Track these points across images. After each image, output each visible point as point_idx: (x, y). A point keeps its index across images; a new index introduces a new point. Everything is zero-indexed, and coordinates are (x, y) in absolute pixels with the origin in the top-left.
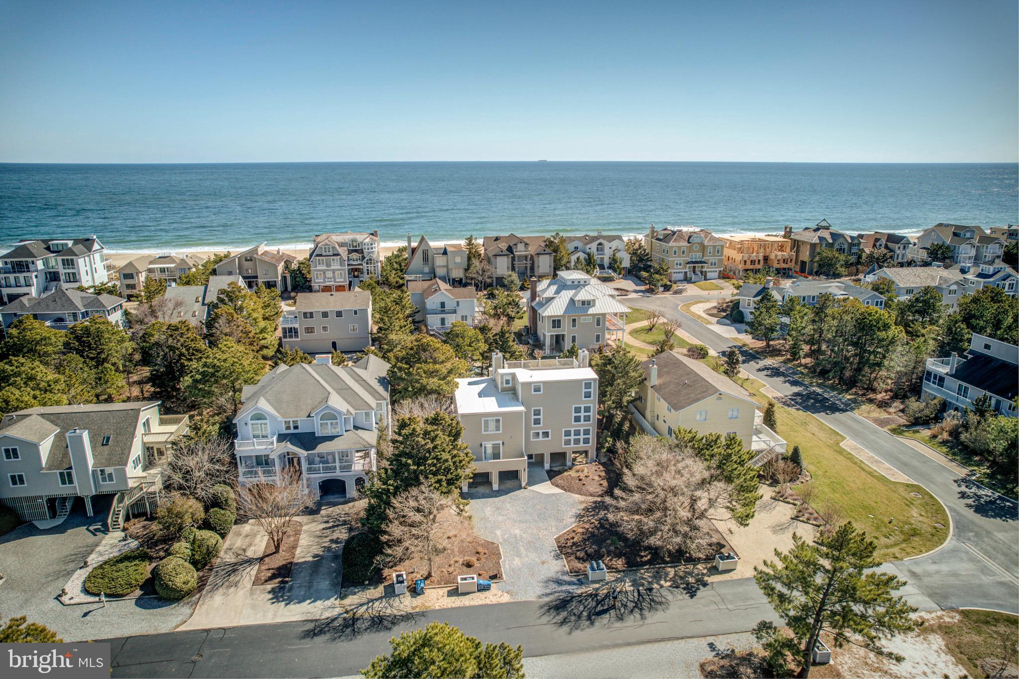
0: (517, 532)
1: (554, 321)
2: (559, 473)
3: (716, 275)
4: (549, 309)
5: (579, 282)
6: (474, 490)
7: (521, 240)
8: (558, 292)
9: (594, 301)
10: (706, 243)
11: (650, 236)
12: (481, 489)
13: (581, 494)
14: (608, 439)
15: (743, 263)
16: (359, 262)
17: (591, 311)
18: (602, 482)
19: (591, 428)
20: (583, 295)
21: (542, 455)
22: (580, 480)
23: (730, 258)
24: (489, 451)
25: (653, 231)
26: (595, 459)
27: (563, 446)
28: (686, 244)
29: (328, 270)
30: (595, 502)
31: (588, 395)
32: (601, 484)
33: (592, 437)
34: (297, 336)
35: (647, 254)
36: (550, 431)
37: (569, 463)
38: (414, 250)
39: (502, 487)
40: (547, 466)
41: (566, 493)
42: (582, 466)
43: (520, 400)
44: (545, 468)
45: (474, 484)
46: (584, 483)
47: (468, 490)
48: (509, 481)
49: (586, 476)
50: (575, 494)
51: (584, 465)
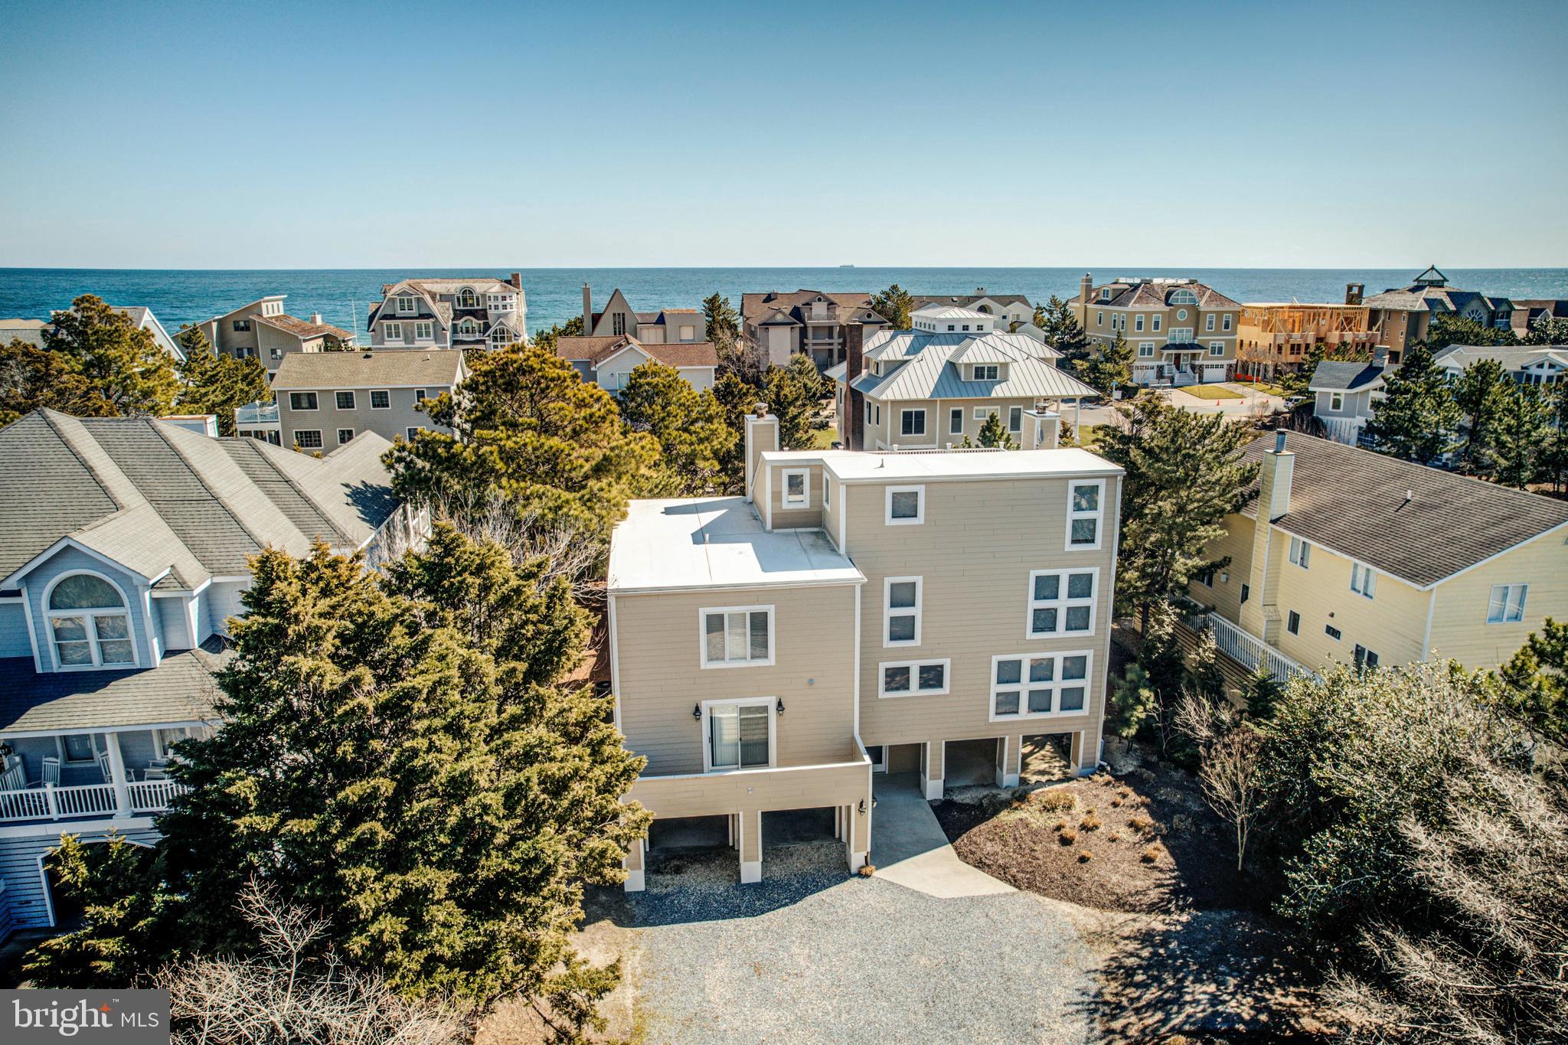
1: (907, 416)
2: (983, 812)
3: (1222, 373)
4: (893, 387)
5: (966, 328)
6: (669, 882)
7: (820, 297)
8: (914, 350)
9: (1005, 365)
10: (1202, 305)
11: (1083, 299)
12: (698, 880)
13: (1080, 901)
14: (1145, 693)
15: (1274, 351)
16: (478, 339)
17: (999, 391)
18: (1149, 849)
19: (1090, 654)
20: (977, 353)
21: (916, 751)
22: (1066, 841)
23: (1246, 342)
24: (730, 733)
25: (1089, 289)
26: (1098, 761)
27: (993, 718)
28: (1161, 307)
30: (1146, 937)
31: (1084, 533)
32: (1147, 859)
33: (1093, 684)
35: (1080, 333)
36: (946, 662)
37: (1009, 778)
39: (778, 871)
40: (934, 787)
41: (1022, 894)
42: (1058, 786)
43: (842, 550)
44: (929, 796)
45: (673, 858)
46: (1084, 852)
47: (647, 882)
48: (800, 846)
49: (1084, 827)
50: (1055, 902)
51: (1065, 785)
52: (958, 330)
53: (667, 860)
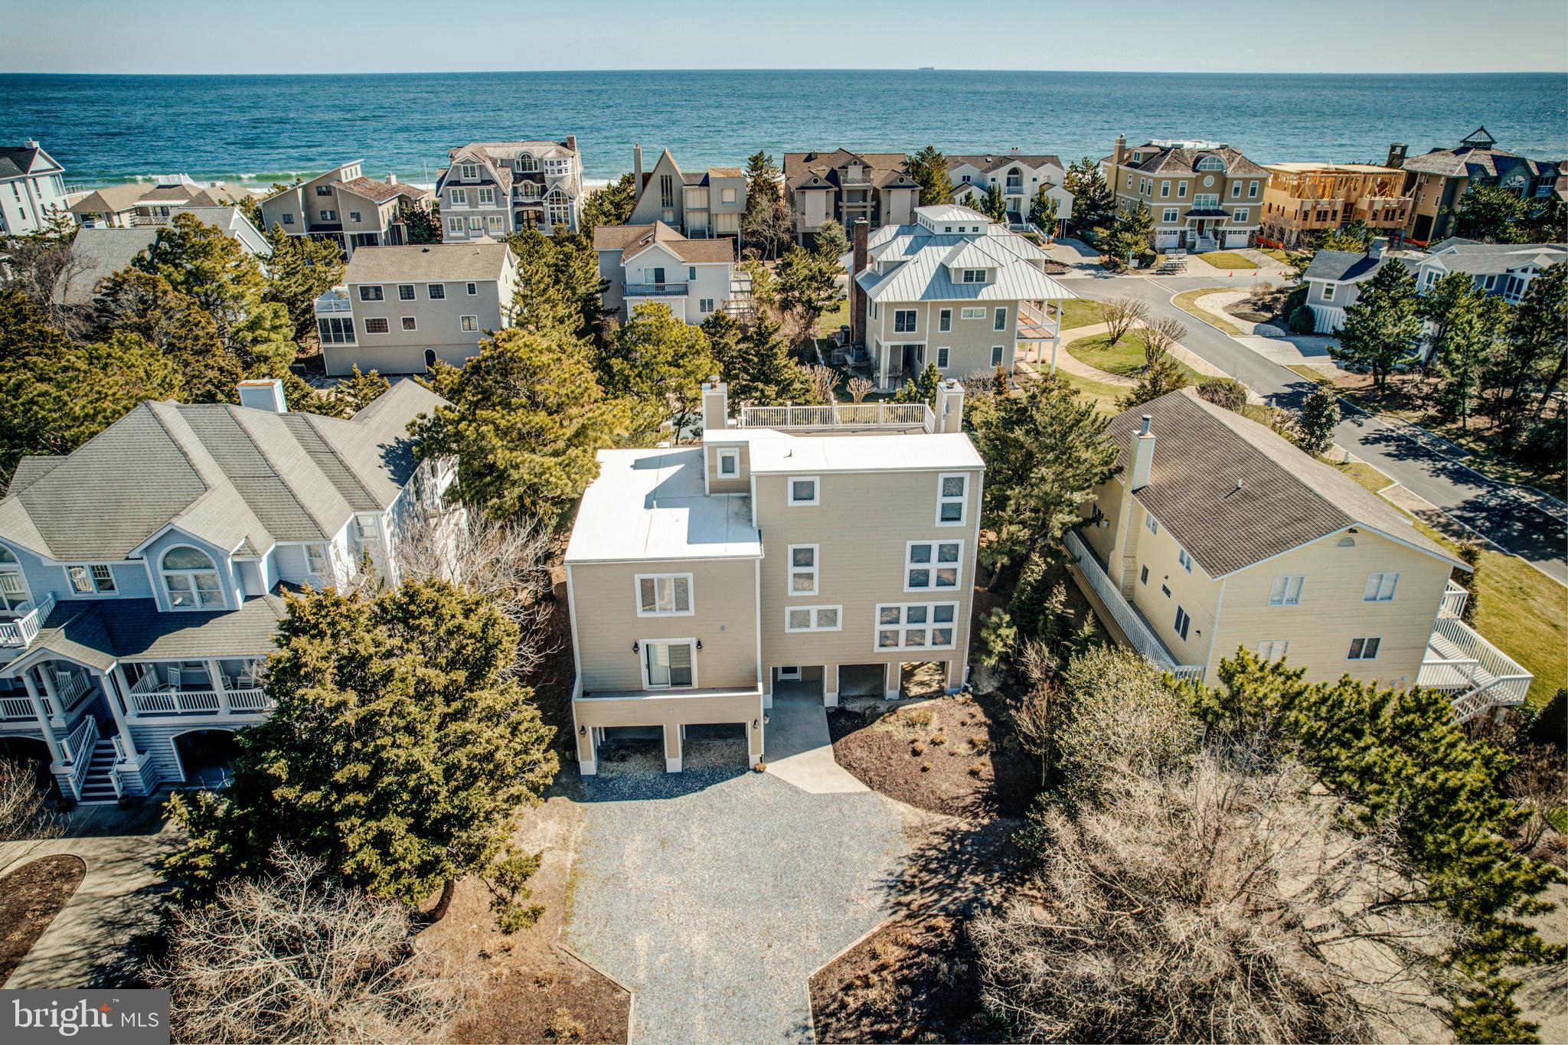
0: (700, 942)
1: (900, 315)
2: (862, 720)
3: (1244, 239)
4: (889, 288)
5: (962, 229)
6: (615, 768)
7: (856, 160)
8: (912, 250)
9: (993, 270)
10: (1230, 172)
11: (1116, 159)
12: (636, 768)
13: (912, 801)
14: (1004, 632)
15: (1302, 216)
16: (536, 199)
17: (985, 294)
19: (957, 604)
20: (968, 258)
21: (820, 669)
22: (916, 753)
23: (1274, 206)
24: (663, 663)
25: (1122, 150)
26: (964, 683)
27: (877, 649)
28: (1189, 173)
29: (473, 213)
30: (950, 835)
31: (951, 514)
32: (973, 772)
33: (960, 626)
34: (351, 338)
35: (1108, 195)
36: (839, 608)
37: (889, 698)
38: (646, 178)
39: (696, 763)
40: (831, 699)
41: (873, 793)
42: (926, 703)
43: (754, 524)
44: (827, 704)
45: (621, 748)
46: (926, 764)
47: (599, 767)
48: (718, 743)
49: (933, 742)
50: (895, 802)
51: (932, 702)
52: (955, 231)
53: (617, 749)
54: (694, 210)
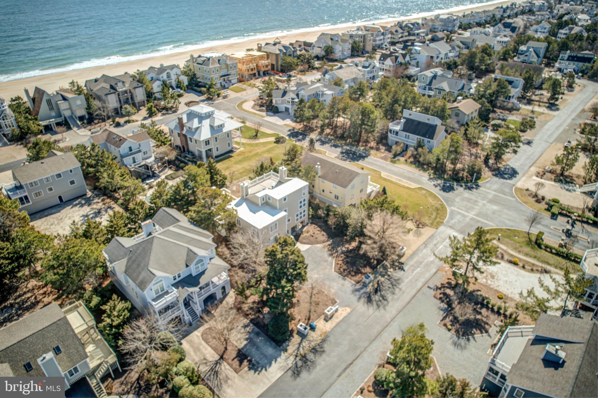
1: (206, 142)
2: (299, 236)
3: (236, 81)
5: (209, 113)
8: (200, 122)
9: (224, 123)
10: (228, 63)
13: (319, 243)
15: (247, 71)
17: (224, 131)
19: (306, 209)
20: (217, 122)
22: (313, 236)
23: (240, 69)
25: (192, 58)
26: (308, 222)
27: (296, 222)
28: (218, 65)
31: (304, 194)
32: (323, 235)
33: (306, 212)
35: (195, 74)
36: (290, 218)
37: (297, 230)
43: (278, 209)
46: (316, 237)
49: (313, 233)
50: (317, 245)
51: (306, 228)
54: (65, 110)
